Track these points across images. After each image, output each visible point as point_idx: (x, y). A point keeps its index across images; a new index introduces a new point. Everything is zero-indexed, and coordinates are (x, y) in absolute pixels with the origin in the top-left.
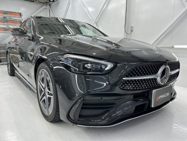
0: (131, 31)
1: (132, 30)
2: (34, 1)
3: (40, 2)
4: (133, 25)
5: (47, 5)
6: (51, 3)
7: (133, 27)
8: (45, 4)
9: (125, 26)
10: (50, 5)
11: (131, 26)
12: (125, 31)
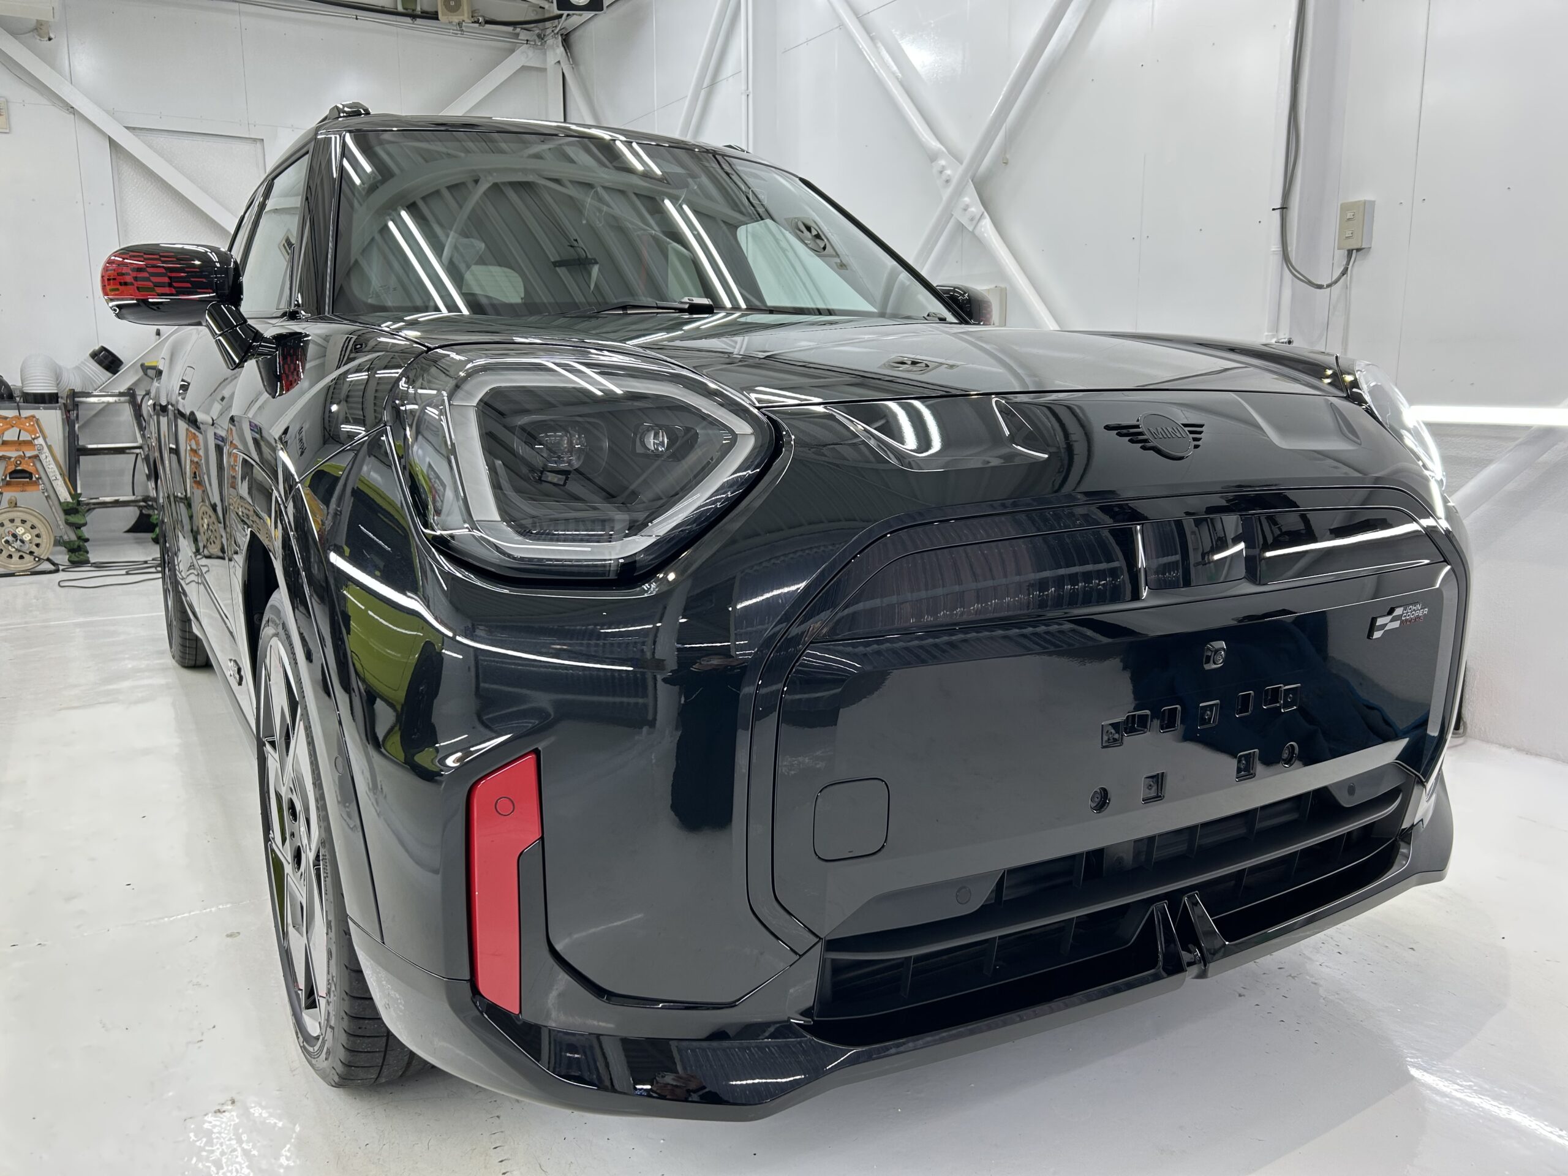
0: (1340, 256)
1: (1354, 243)
2: (433, 16)
3: (487, 22)
4: (1368, 196)
5: (541, 37)
6: (577, 18)
7: (1367, 207)
8: (524, 35)
9: (1284, 208)
10: (566, 40)
11: (1345, 208)
12: (1286, 257)
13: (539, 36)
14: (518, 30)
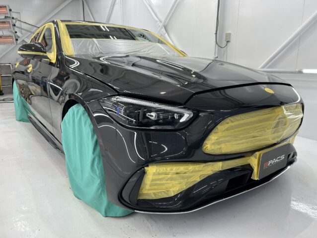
0: (226, 42)
1: (228, 40)
4: (230, 32)
7: (230, 34)
9: (216, 34)
11: (226, 34)
12: (216, 43)
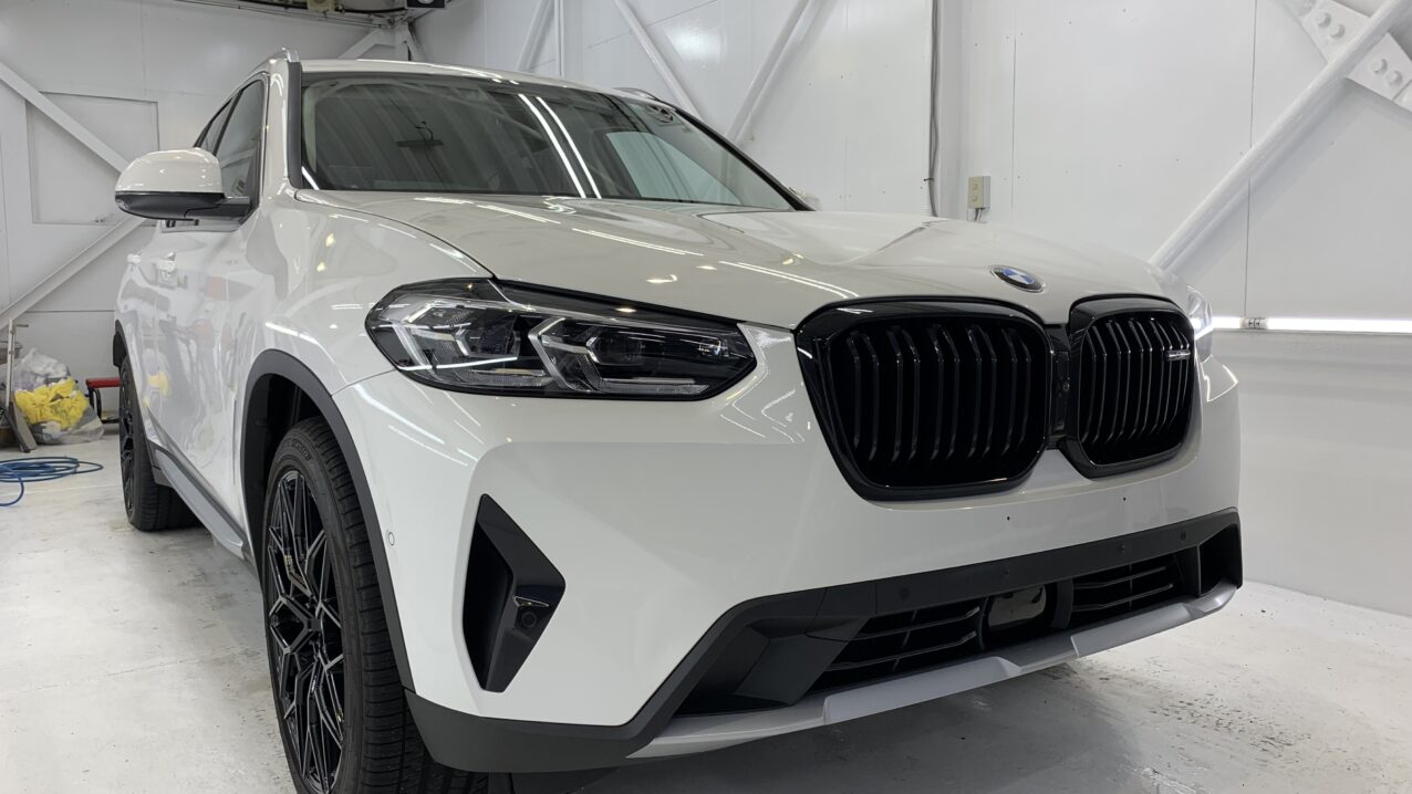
0: (972, 211)
1: (979, 204)
2: (304, 6)
3: (347, 11)
4: (985, 173)
5: (391, 23)
6: (421, 12)
7: (985, 180)
8: (377, 20)
9: (931, 179)
10: (412, 26)
11: (970, 179)
13: (389, 21)
14: (372, 16)
